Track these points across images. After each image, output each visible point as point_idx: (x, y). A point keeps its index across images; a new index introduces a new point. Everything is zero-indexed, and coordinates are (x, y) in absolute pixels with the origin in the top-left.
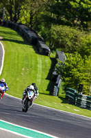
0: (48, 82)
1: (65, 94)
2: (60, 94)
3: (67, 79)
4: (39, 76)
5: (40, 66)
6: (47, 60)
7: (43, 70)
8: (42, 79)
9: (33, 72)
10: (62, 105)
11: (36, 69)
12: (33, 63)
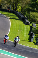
0: (29, 36)
1: (36, 41)
2: (34, 41)
3: (37, 35)
4: (25, 33)
5: (25, 30)
6: (29, 27)
7: (27, 31)
8: (26, 35)
9: (23, 32)
10: (35, 46)
11: (24, 31)
12: (23, 28)
